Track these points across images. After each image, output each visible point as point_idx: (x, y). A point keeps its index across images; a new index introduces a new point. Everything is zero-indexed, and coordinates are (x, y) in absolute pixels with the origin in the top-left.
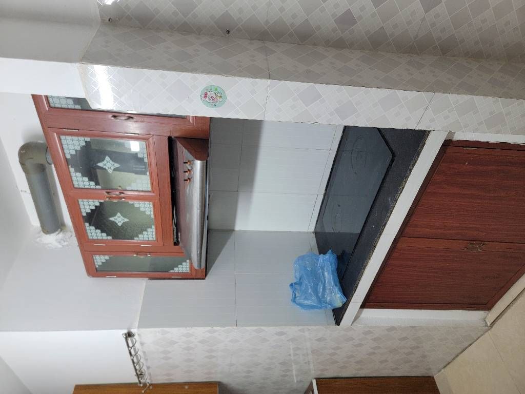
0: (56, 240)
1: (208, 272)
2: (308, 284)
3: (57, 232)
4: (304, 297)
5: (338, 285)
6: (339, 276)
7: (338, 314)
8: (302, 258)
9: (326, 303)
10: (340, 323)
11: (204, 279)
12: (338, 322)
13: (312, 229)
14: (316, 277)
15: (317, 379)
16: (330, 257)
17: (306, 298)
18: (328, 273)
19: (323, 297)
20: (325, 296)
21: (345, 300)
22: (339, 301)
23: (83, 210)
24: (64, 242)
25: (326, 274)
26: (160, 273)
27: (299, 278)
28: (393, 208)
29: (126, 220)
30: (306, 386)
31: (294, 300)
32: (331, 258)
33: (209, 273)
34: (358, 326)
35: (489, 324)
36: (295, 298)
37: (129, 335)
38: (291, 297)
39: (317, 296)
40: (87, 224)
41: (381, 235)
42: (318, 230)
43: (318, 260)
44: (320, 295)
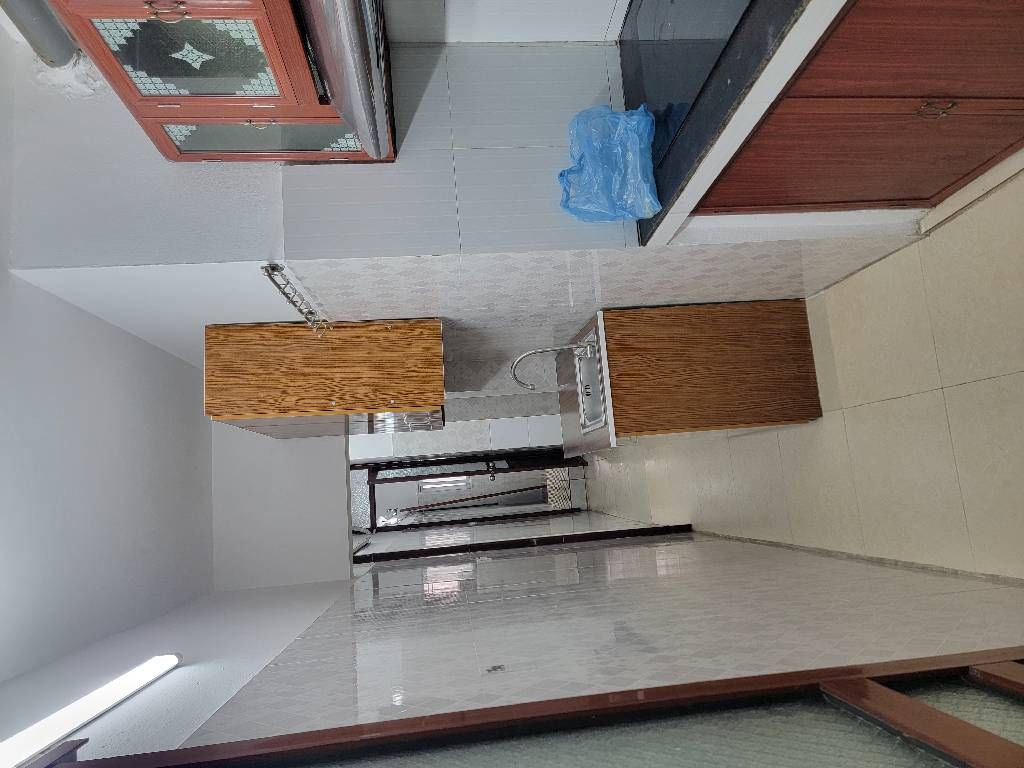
0: (77, 77)
1: (400, 146)
2: (593, 176)
3: (72, 62)
4: (583, 199)
5: (651, 177)
6: (654, 158)
7: (645, 229)
8: (585, 117)
9: (625, 209)
10: (647, 242)
11: (393, 161)
12: (643, 239)
13: (614, 35)
14: (608, 160)
15: (606, 310)
16: (639, 123)
17: (588, 201)
18: (633, 155)
19: (620, 198)
20: (625, 197)
21: (659, 208)
22: (647, 210)
23: (110, 41)
24: (95, 81)
25: (630, 156)
26: (306, 152)
27: (577, 157)
28: (774, 53)
29: (207, 57)
30: (588, 317)
31: (566, 204)
32: (643, 124)
33: (402, 148)
34: (680, 244)
35: (923, 230)
36: (568, 199)
37: (273, 269)
38: (559, 196)
39: (609, 198)
40: (128, 68)
41: (739, 104)
42: (627, 37)
43: (616, 125)
44: (614, 195)
